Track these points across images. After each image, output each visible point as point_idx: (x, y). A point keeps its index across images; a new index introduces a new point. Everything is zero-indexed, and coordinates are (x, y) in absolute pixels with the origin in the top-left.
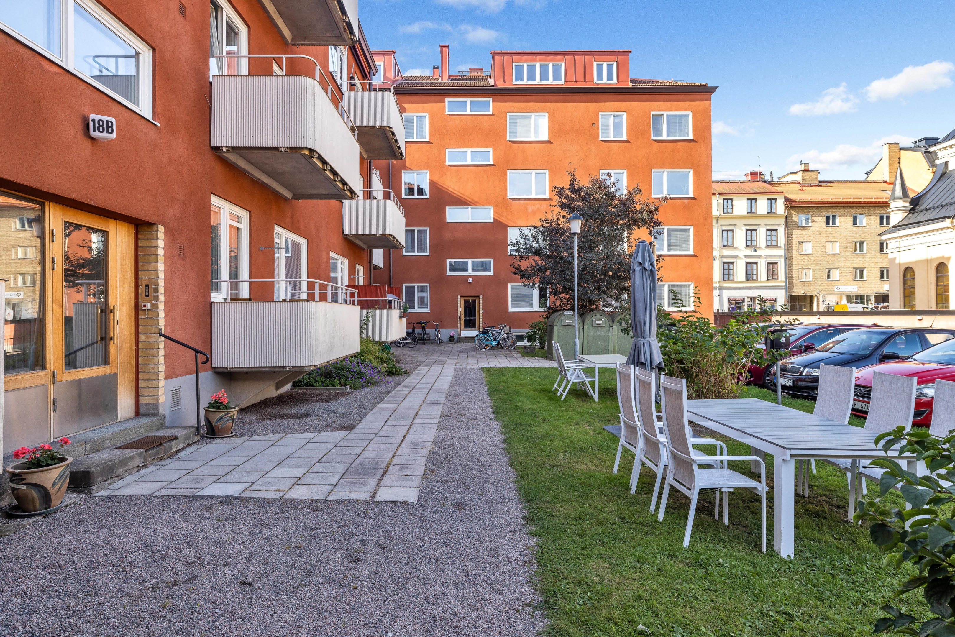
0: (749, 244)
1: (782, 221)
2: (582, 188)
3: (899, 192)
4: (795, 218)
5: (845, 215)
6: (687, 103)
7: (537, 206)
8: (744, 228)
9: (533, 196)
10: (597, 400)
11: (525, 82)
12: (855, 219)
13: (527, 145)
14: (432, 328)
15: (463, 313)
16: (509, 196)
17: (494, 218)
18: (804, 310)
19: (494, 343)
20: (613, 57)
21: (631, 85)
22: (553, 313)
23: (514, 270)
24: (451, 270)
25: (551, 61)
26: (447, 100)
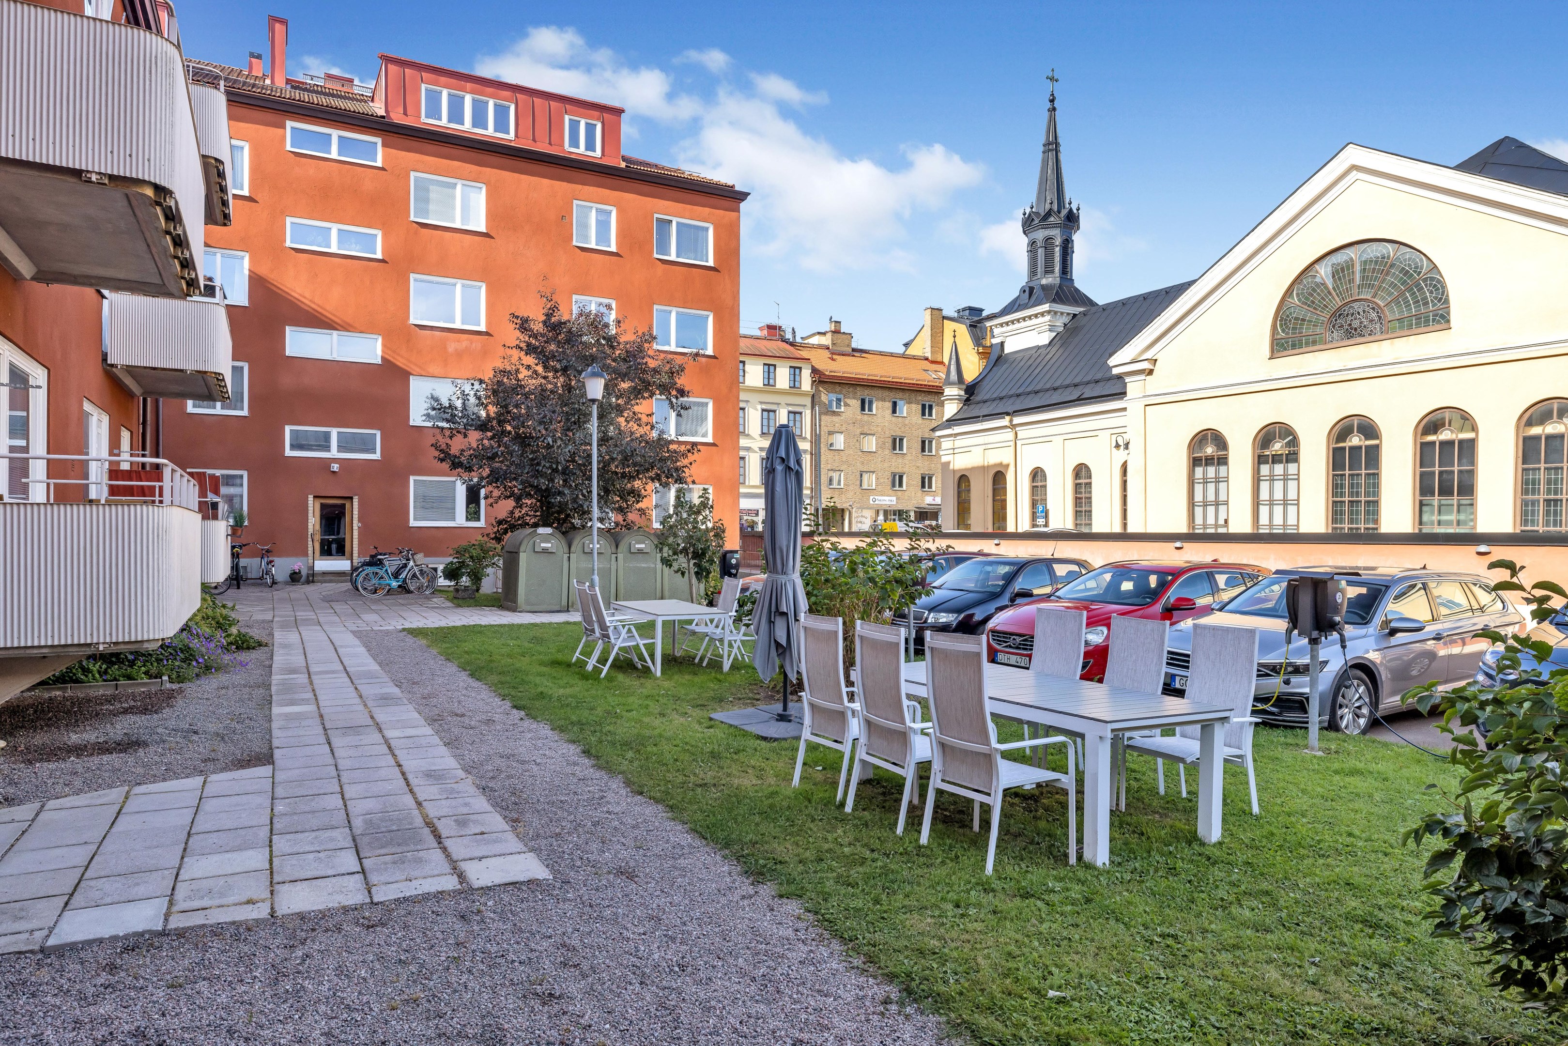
0: (765, 431)
1: (808, 401)
2: (565, 323)
3: (954, 376)
4: (824, 398)
5: (883, 400)
6: (707, 210)
7: (465, 344)
8: (759, 407)
9: (458, 325)
10: (659, 674)
11: (444, 122)
12: (895, 404)
13: (448, 235)
14: (253, 556)
15: (318, 527)
16: (413, 320)
17: (382, 357)
18: (834, 530)
19: (395, 584)
20: (596, 113)
21: (623, 165)
22: (506, 532)
23: (437, 453)
24: (293, 447)
25: (492, 96)
26: (289, 124)
